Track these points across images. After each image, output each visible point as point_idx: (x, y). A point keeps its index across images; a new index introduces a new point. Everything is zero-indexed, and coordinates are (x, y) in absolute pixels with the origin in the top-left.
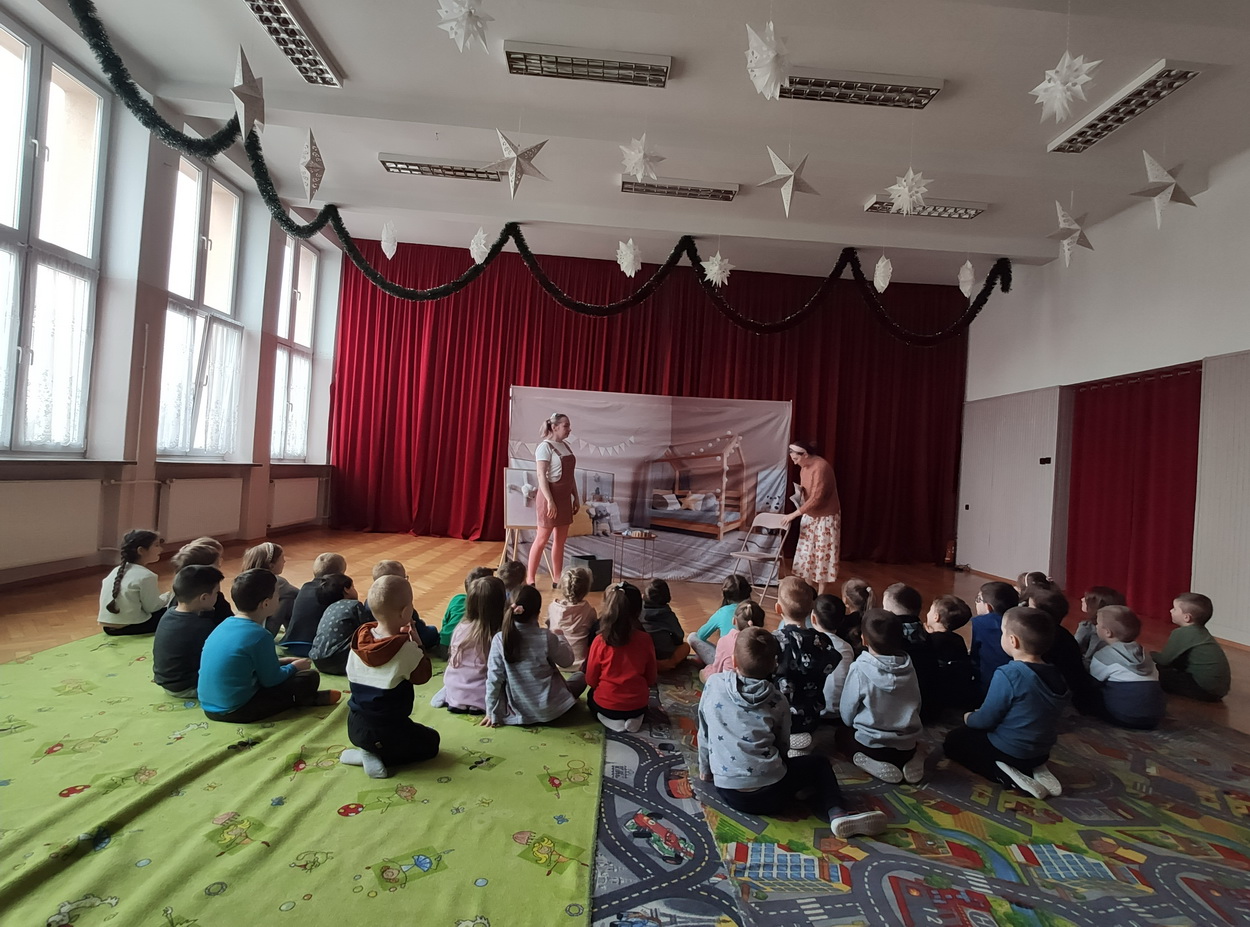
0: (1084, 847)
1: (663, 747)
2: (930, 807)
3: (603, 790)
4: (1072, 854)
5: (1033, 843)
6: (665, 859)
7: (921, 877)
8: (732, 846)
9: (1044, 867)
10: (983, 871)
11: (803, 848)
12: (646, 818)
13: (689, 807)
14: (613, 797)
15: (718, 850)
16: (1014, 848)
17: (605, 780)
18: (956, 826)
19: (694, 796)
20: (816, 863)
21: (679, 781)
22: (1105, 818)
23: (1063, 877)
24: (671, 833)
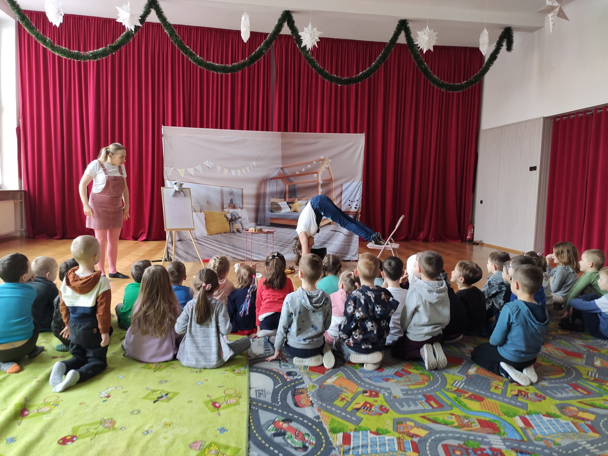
0: (559, 413)
1: (289, 374)
2: (466, 398)
3: (250, 407)
4: (552, 419)
5: (528, 414)
6: (296, 449)
7: (462, 443)
8: (340, 435)
9: (536, 428)
10: (499, 435)
11: (386, 432)
12: (281, 423)
13: (310, 412)
14: (257, 411)
15: (331, 439)
16: (517, 419)
17: (251, 401)
18: (482, 409)
19: (312, 405)
20: (396, 441)
21: (302, 396)
22: (571, 394)
23: (547, 433)
24: (299, 431)
